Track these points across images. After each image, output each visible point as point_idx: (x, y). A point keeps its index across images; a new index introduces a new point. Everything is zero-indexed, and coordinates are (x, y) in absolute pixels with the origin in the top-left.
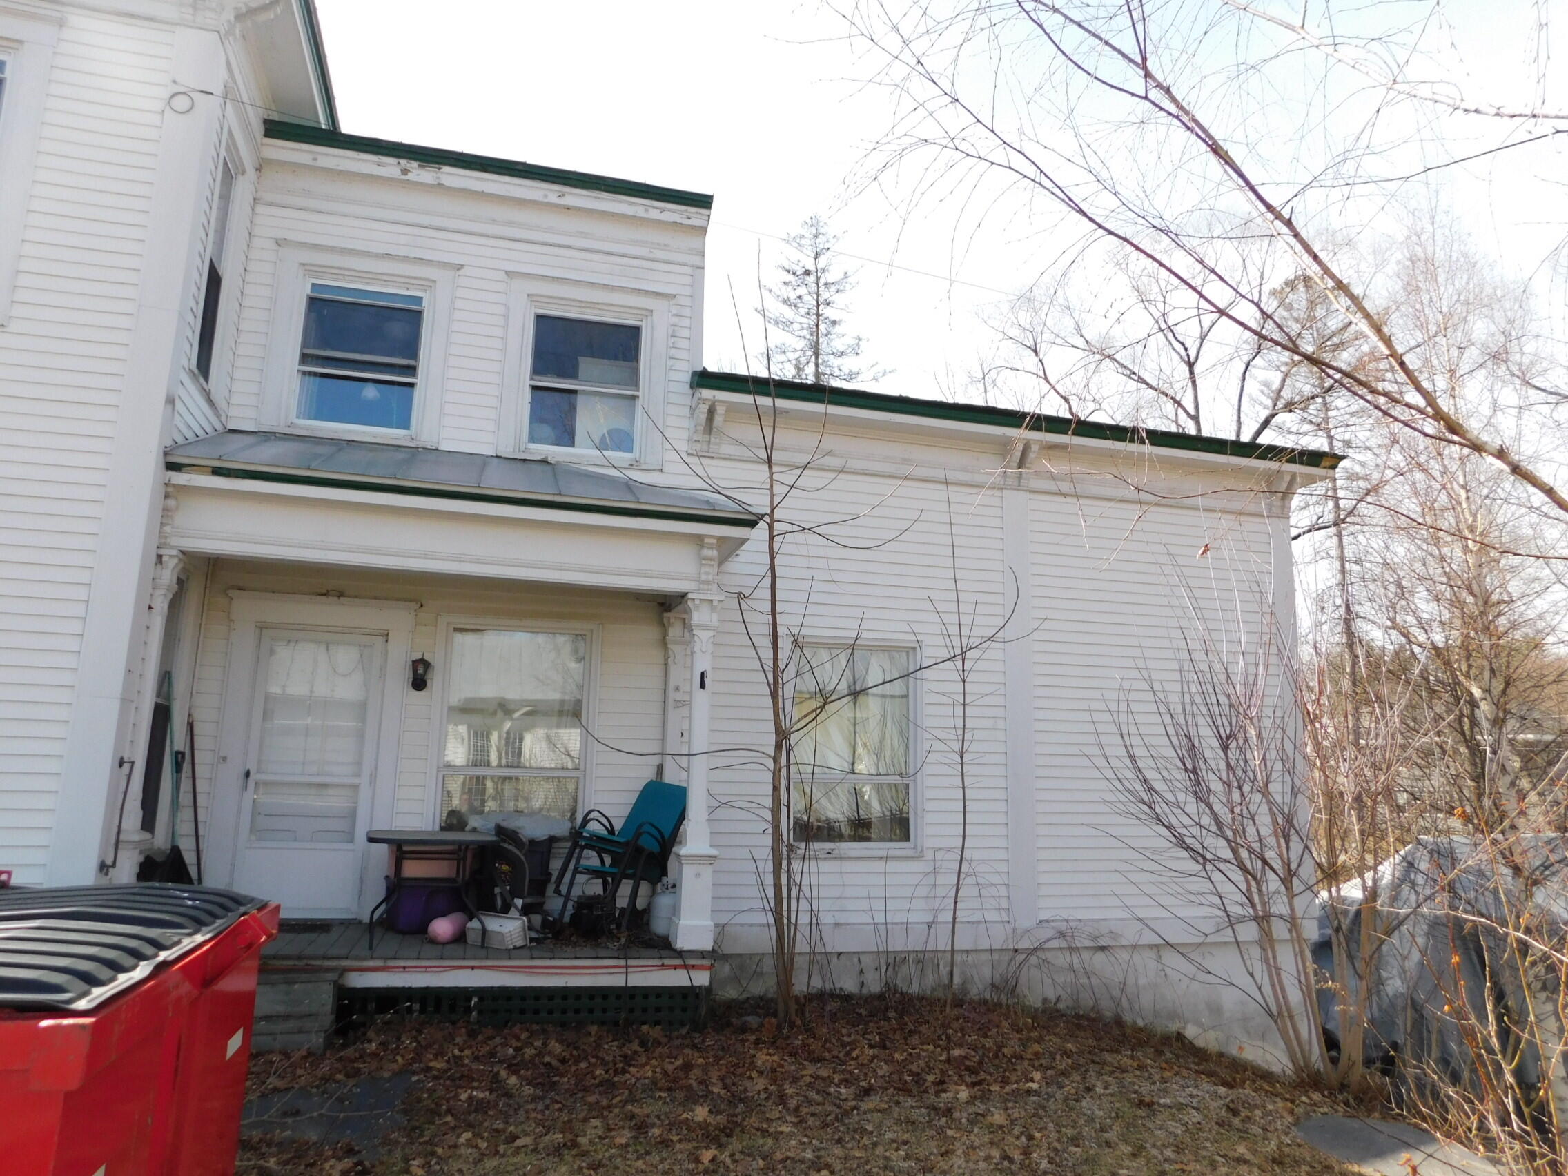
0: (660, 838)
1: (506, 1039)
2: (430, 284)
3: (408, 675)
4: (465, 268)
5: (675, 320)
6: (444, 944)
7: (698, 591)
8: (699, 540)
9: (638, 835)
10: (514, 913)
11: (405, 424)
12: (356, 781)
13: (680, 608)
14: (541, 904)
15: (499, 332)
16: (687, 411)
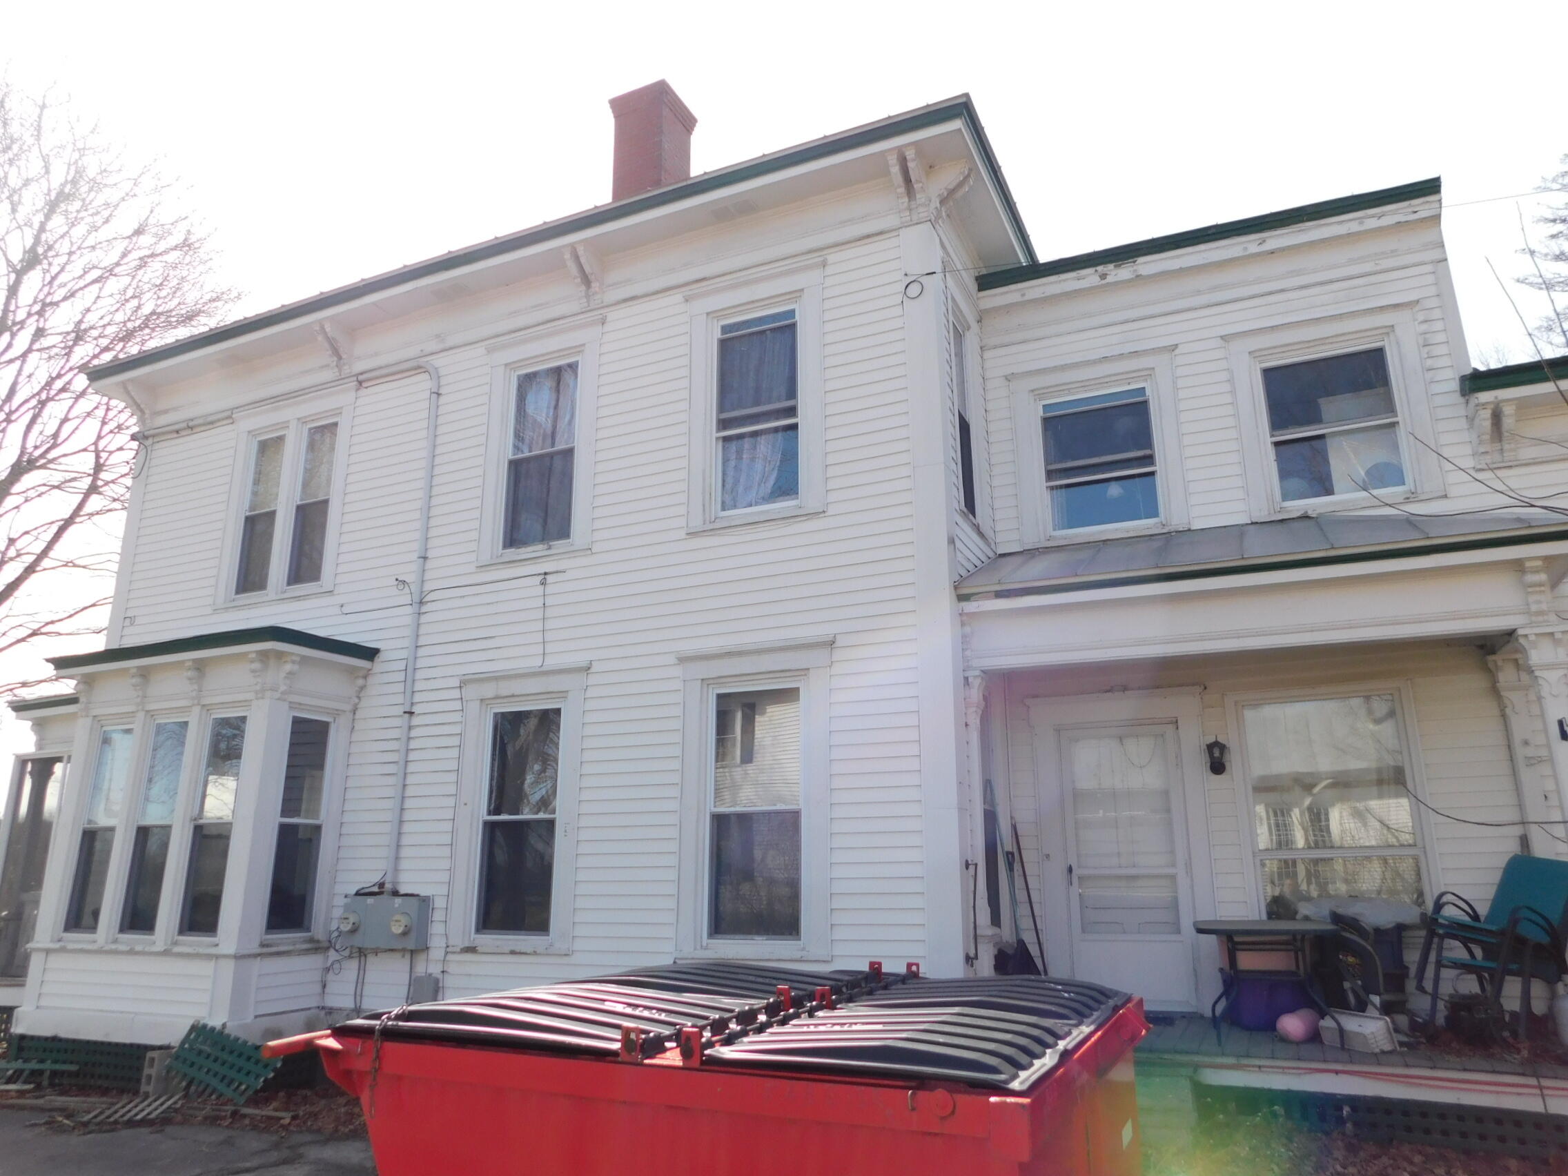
0: (1547, 927)
1: (1394, 1159)
2: (1150, 373)
3: (1204, 761)
4: (1180, 346)
5: (1424, 327)
6: (1298, 1043)
7: (1530, 624)
8: (1518, 566)
9: (1515, 922)
10: (1372, 1011)
11: (1153, 512)
12: (1171, 871)
13: (1509, 647)
14: (1404, 1002)
15: (1228, 399)
16: (1463, 423)
